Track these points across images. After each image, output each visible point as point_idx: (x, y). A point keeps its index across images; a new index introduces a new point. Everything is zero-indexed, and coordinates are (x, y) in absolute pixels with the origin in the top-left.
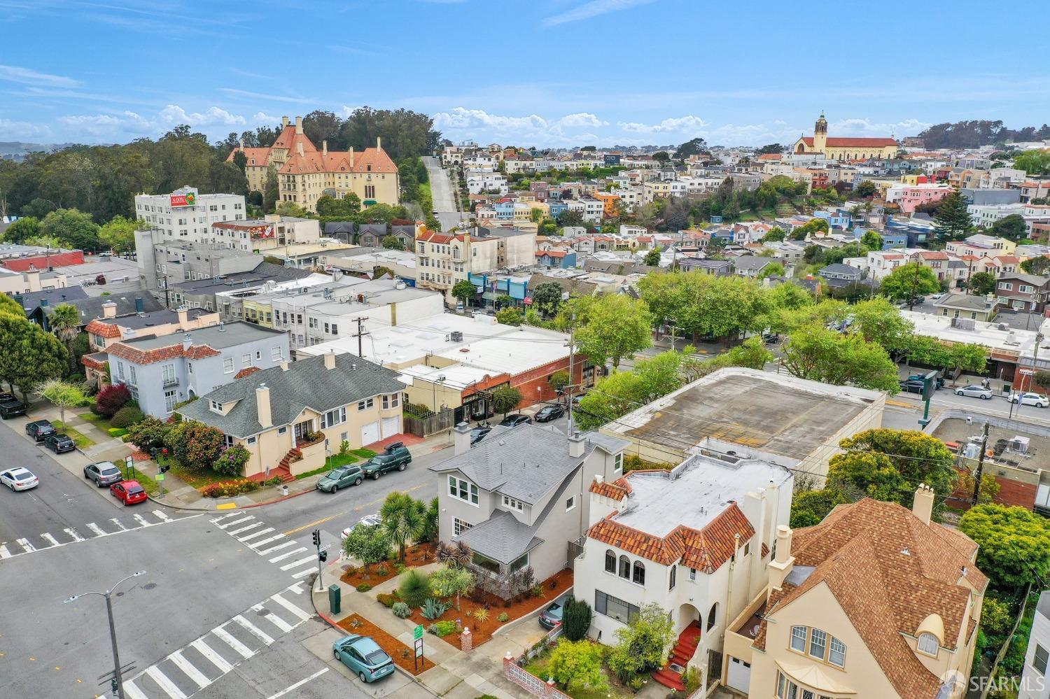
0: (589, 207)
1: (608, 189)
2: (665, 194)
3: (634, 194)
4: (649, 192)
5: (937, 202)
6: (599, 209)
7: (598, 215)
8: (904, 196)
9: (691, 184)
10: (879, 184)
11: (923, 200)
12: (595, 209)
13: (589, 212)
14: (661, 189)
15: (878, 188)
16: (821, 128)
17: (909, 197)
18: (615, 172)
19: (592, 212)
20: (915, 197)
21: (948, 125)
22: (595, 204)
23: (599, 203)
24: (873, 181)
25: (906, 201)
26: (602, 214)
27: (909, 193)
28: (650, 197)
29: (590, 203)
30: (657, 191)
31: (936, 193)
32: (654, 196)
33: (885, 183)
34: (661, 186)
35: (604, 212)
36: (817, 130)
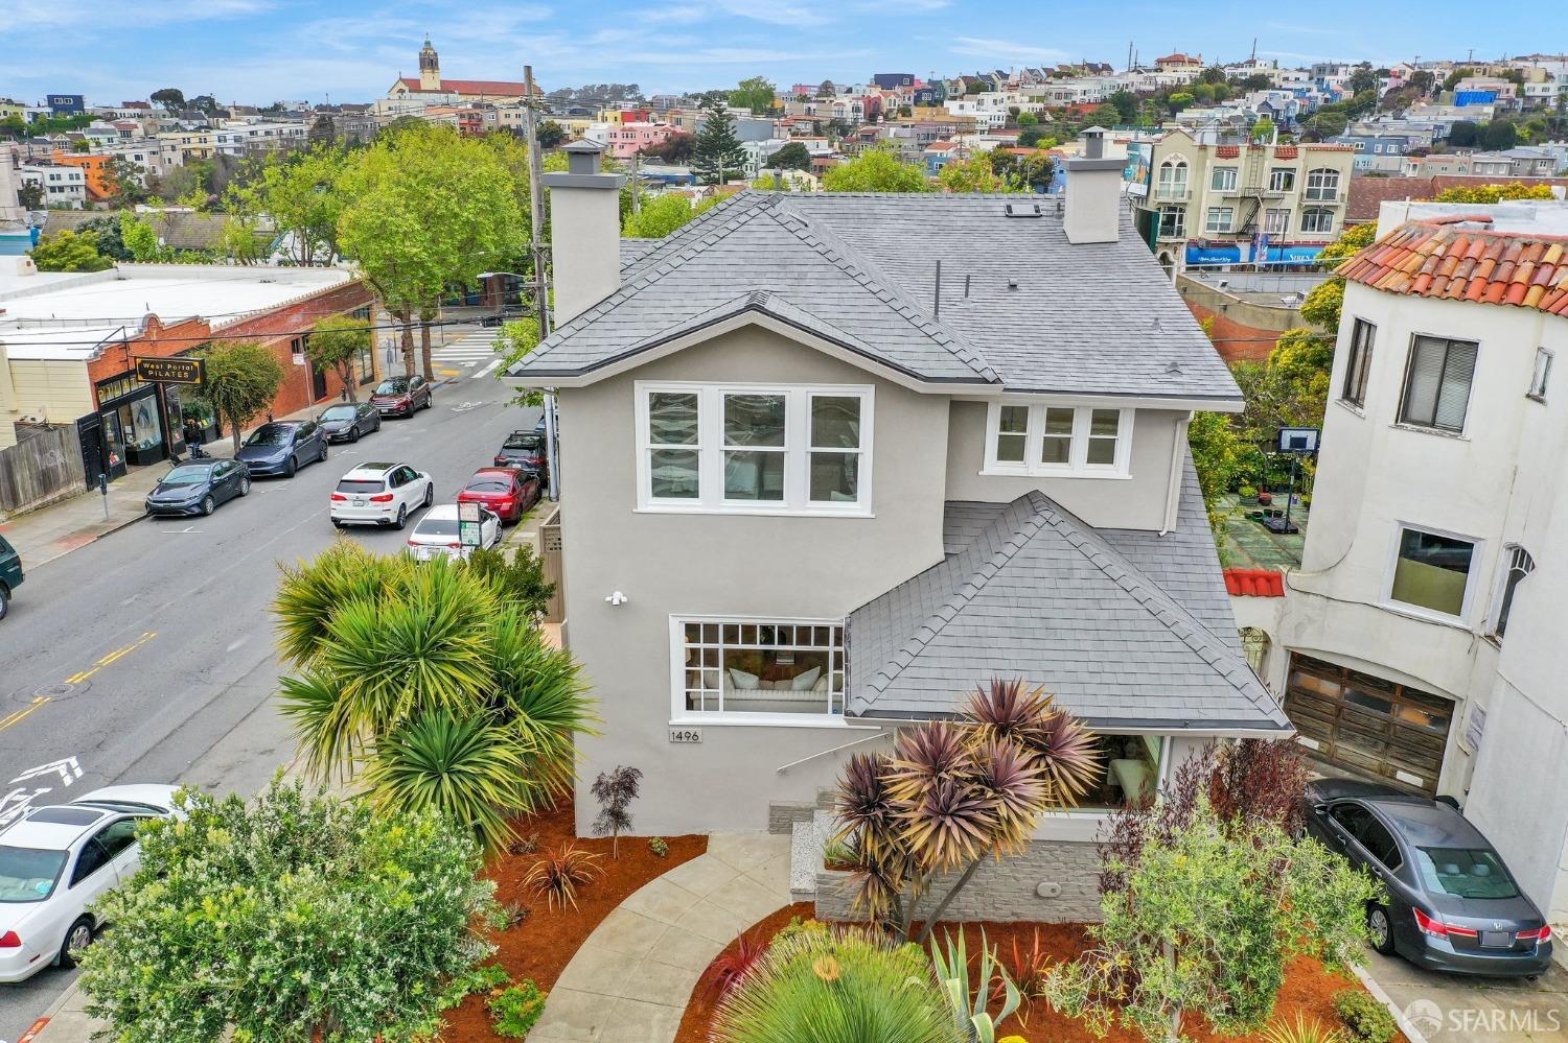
0: (52, 178)
1: (85, 148)
2: (204, 152)
3: (144, 152)
4: (173, 148)
5: (661, 145)
6: (75, 182)
7: (74, 194)
8: (613, 140)
9: (252, 133)
10: (569, 124)
11: (641, 142)
12: (65, 181)
13: (53, 189)
14: (194, 143)
15: (566, 131)
16: (429, 62)
17: (620, 140)
18: (84, 121)
19: (61, 189)
20: (629, 140)
21: (570, 91)
22: (64, 172)
23: (74, 171)
24: (557, 122)
25: (616, 147)
26: (82, 192)
27: (619, 135)
28: (178, 158)
29: (55, 171)
30: (187, 146)
31: (656, 133)
32: (184, 157)
33: (577, 123)
34: (195, 138)
35: (87, 189)
36: (423, 65)
